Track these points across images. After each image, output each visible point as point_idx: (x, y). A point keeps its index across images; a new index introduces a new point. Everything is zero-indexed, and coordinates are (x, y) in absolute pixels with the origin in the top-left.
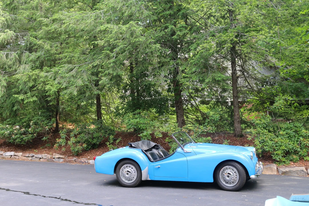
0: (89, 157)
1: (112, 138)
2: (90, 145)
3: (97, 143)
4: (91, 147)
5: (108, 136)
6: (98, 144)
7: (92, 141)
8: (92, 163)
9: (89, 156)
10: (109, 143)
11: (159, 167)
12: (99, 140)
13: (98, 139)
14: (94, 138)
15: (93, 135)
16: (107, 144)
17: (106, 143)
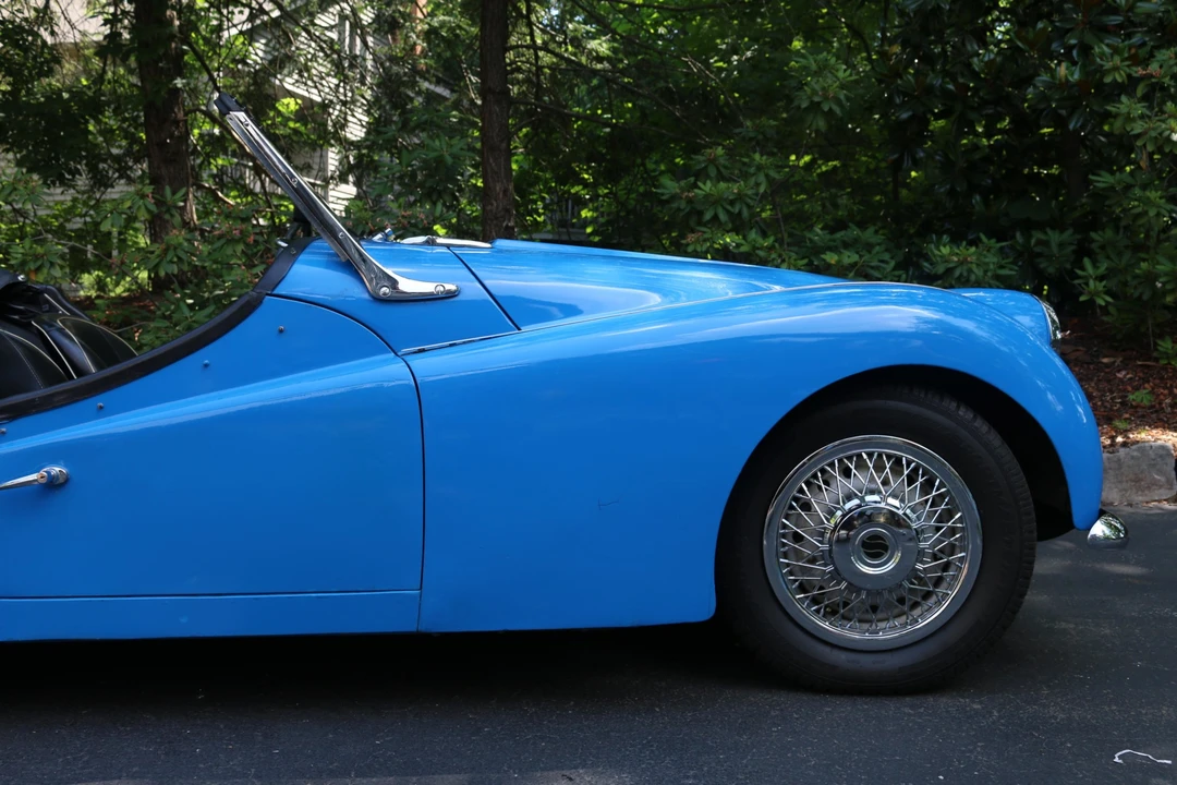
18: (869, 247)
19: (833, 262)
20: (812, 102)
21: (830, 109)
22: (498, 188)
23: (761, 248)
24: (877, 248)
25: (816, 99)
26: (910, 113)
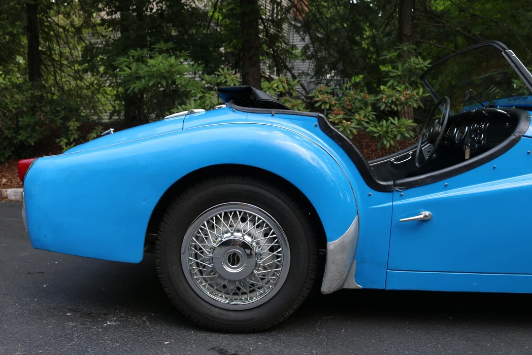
0: (4, 180)
1: (76, 128)
2: (10, 148)
3: (29, 140)
4: (10, 154)
5: (61, 121)
6: (33, 144)
7: (14, 135)
8: (13, 198)
9: (5, 178)
10: (65, 140)
11: (424, 221)
12: (34, 135)
13: (33, 130)
14: (22, 128)
15: (18, 121)
16: (61, 144)
17: (58, 140)
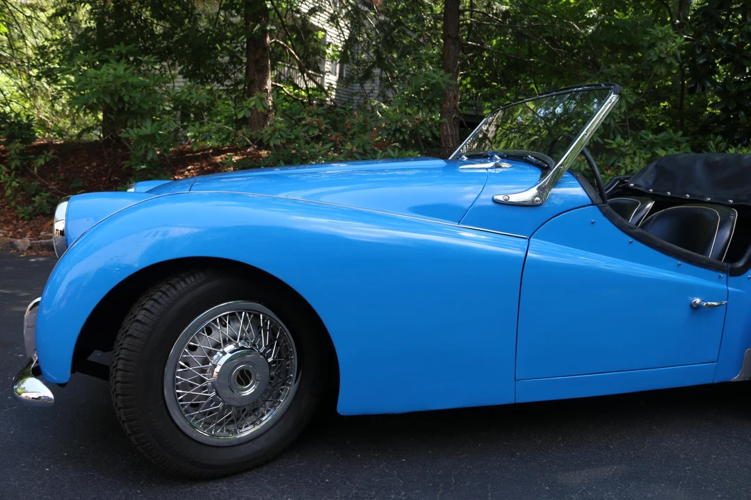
10: (4, 168)
18: (678, 144)
19: (663, 155)
20: (660, 57)
21: (671, 62)
22: (451, 95)
23: (624, 146)
24: (684, 145)
25: (663, 56)
26: (705, 60)
